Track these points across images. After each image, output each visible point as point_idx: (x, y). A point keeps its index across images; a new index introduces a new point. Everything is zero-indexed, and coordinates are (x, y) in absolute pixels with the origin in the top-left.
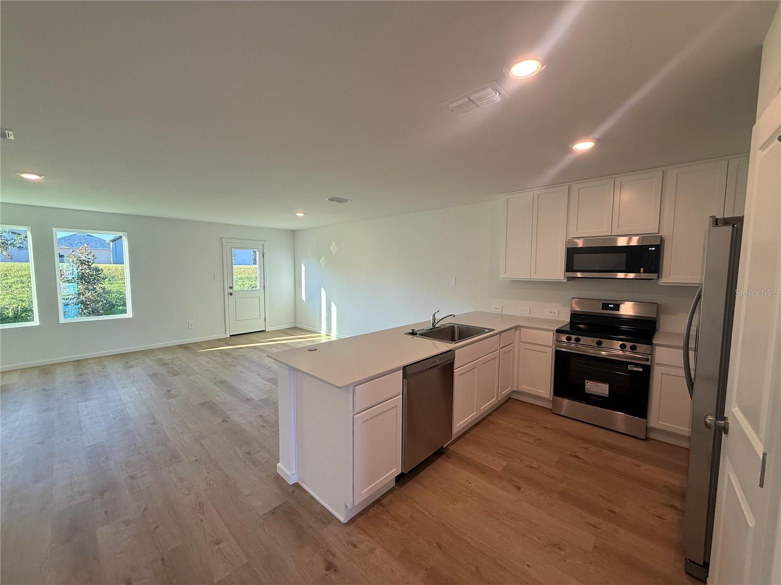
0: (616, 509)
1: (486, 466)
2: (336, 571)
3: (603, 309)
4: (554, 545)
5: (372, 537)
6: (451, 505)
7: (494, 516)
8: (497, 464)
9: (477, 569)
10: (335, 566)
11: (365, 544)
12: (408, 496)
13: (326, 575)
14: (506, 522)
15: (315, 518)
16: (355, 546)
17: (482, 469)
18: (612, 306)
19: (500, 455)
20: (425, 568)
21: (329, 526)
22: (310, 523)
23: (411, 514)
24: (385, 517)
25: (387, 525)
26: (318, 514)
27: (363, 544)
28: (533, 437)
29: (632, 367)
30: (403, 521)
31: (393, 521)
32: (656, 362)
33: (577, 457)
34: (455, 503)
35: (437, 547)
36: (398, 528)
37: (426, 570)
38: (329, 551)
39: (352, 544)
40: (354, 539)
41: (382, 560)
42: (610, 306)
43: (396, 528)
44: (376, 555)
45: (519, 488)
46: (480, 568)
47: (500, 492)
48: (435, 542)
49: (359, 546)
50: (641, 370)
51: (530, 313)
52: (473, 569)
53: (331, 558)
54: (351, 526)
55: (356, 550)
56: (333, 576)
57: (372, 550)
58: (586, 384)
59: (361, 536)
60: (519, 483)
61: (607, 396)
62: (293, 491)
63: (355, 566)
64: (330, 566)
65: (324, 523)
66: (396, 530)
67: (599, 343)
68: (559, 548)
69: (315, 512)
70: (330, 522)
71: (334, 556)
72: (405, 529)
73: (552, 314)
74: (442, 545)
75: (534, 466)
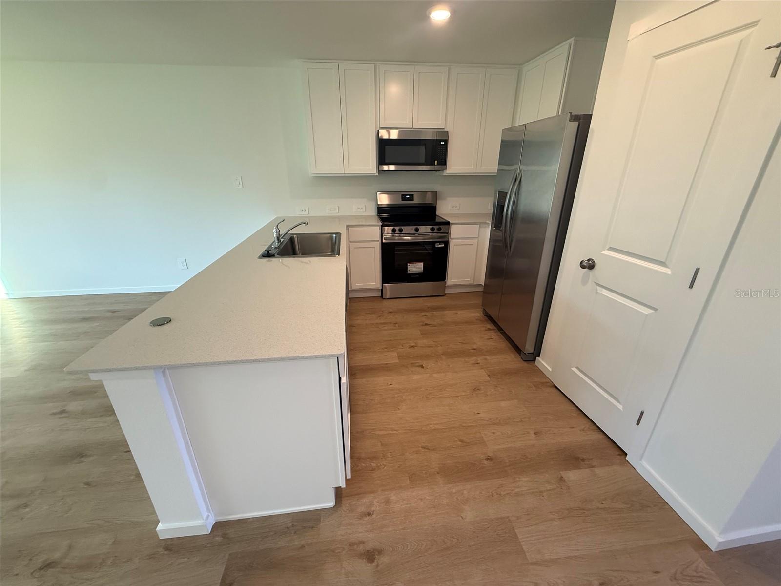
0: (475, 346)
1: (386, 364)
2: (380, 552)
3: (402, 200)
4: (474, 390)
5: (373, 492)
6: (398, 411)
7: (430, 397)
8: (391, 357)
9: (462, 441)
10: (374, 550)
11: (375, 503)
12: (359, 430)
13: (377, 566)
14: (441, 395)
15: (295, 533)
16: (369, 514)
17: (386, 368)
18: (409, 196)
19: (386, 350)
20: (436, 473)
21: (321, 524)
22: (296, 543)
23: (380, 443)
24: (363, 465)
25: (373, 470)
26: (293, 526)
27: (374, 505)
28: (391, 323)
29: (438, 245)
30: (381, 455)
31: (374, 462)
32: (451, 237)
33: (426, 324)
34: (400, 408)
35: (426, 450)
36: (385, 464)
37: (438, 473)
38: (352, 544)
39: (365, 515)
40: (362, 509)
41: (404, 500)
42: (407, 197)
43: (383, 465)
44: (395, 501)
45: (422, 367)
46: (462, 439)
47: (415, 377)
48: (420, 449)
49: (372, 510)
50: (443, 245)
51: (339, 212)
52: (460, 443)
53: (361, 548)
54: (343, 501)
55: (374, 516)
56: (384, 560)
57: (387, 502)
58: (408, 266)
59: (364, 500)
60: (418, 363)
61: (422, 272)
62: (225, 536)
63: (390, 529)
64: (370, 556)
65: (312, 528)
66: (385, 466)
67: (417, 230)
68: (478, 389)
69: (288, 528)
70: (318, 520)
71: (362, 542)
72: (389, 459)
73: (360, 210)
74: (426, 446)
75: (413, 345)
